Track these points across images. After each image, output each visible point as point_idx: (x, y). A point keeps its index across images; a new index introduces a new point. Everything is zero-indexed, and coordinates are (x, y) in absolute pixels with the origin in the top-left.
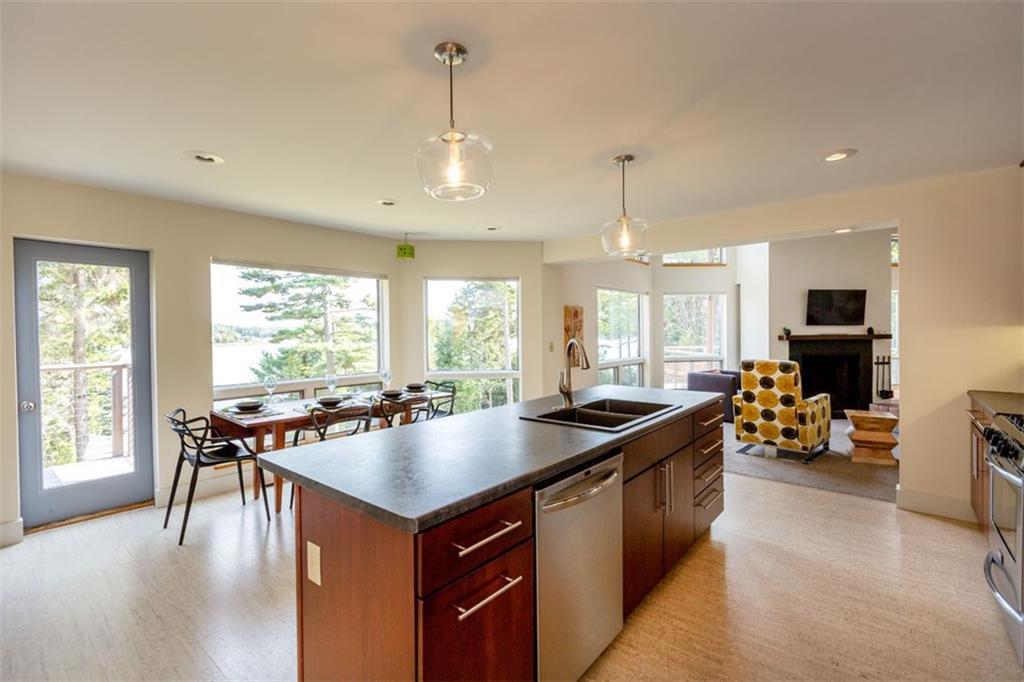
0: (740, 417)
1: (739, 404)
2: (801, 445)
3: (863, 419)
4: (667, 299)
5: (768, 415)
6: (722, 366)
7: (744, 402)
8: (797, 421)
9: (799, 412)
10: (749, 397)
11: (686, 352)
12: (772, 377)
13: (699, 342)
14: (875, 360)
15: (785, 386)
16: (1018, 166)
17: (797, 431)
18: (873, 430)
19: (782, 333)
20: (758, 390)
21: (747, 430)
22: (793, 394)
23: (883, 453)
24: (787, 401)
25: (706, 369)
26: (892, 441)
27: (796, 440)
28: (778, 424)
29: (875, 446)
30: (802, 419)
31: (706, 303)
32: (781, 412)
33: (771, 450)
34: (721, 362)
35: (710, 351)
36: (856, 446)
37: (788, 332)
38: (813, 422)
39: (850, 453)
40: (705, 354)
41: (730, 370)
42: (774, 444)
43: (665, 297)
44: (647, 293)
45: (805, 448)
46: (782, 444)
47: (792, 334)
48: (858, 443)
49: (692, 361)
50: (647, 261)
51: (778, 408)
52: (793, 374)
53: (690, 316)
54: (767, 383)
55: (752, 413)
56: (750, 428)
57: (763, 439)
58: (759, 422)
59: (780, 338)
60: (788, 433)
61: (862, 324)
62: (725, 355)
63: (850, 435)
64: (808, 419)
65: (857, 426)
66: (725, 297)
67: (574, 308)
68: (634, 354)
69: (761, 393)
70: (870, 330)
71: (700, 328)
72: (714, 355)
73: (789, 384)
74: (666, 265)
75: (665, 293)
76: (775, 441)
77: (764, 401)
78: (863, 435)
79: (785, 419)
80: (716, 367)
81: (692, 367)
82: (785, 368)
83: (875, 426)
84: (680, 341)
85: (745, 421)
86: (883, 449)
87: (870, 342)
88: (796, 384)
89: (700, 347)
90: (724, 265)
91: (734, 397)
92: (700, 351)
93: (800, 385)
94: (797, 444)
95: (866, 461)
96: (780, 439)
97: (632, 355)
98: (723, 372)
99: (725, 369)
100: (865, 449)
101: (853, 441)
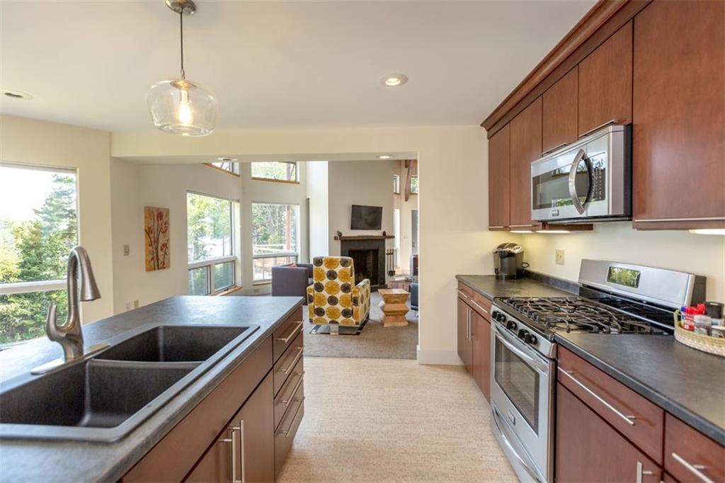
0: (313, 304)
1: (312, 294)
2: (354, 321)
3: (391, 296)
4: (256, 208)
5: (333, 301)
6: (297, 261)
7: (315, 292)
8: (352, 303)
9: (353, 296)
10: (319, 287)
11: (271, 250)
12: (335, 270)
13: (281, 242)
14: (386, 252)
15: (345, 277)
16: (479, 125)
17: (352, 311)
18: (395, 302)
19: (337, 235)
20: (325, 281)
21: (318, 315)
22: (349, 283)
23: (401, 318)
24: (346, 288)
25: (285, 264)
26: (406, 309)
27: (351, 318)
28: (340, 307)
29: (396, 314)
30: (355, 301)
31: (285, 213)
32: (342, 297)
33: (335, 328)
34: (297, 256)
35: (288, 248)
36: (387, 315)
37: (340, 234)
38: (362, 302)
39: (382, 321)
40: (285, 250)
41: (303, 263)
42: (337, 323)
43: (254, 204)
44: (238, 201)
45: (357, 323)
46: (343, 322)
47: (343, 236)
48: (387, 313)
49: (275, 257)
50: (238, 173)
51: (339, 294)
52: (350, 267)
53: (275, 222)
54: (332, 275)
55: (321, 301)
56: (320, 312)
57: (329, 320)
58: (326, 307)
59: (336, 238)
60: (347, 313)
61: (380, 229)
62: (299, 251)
63: (382, 308)
64: (359, 301)
65: (387, 302)
66: (299, 207)
67: (158, 209)
68: (227, 253)
69: (327, 283)
70: (384, 234)
71: (281, 231)
72: (292, 251)
73: (347, 275)
74: (254, 179)
75: (254, 202)
76: (337, 320)
77: (330, 289)
78: (391, 307)
79: (345, 302)
80: (292, 261)
81: (276, 261)
82: (344, 263)
83: (397, 300)
84: (269, 240)
85: (316, 307)
86: (400, 315)
87: (384, 240)
88: (351, 275)
89: (281, 245)
90: (299, 183)
91: (308, 288)
92: (282, 248)
93: (354, 276)
94: (352, 321)
95: (392, 325)
96: (341, 319)
97: (226, 254)
98: (298, 266)
99: (299, 262)
100: (391, 317)
101: (385, 312)
